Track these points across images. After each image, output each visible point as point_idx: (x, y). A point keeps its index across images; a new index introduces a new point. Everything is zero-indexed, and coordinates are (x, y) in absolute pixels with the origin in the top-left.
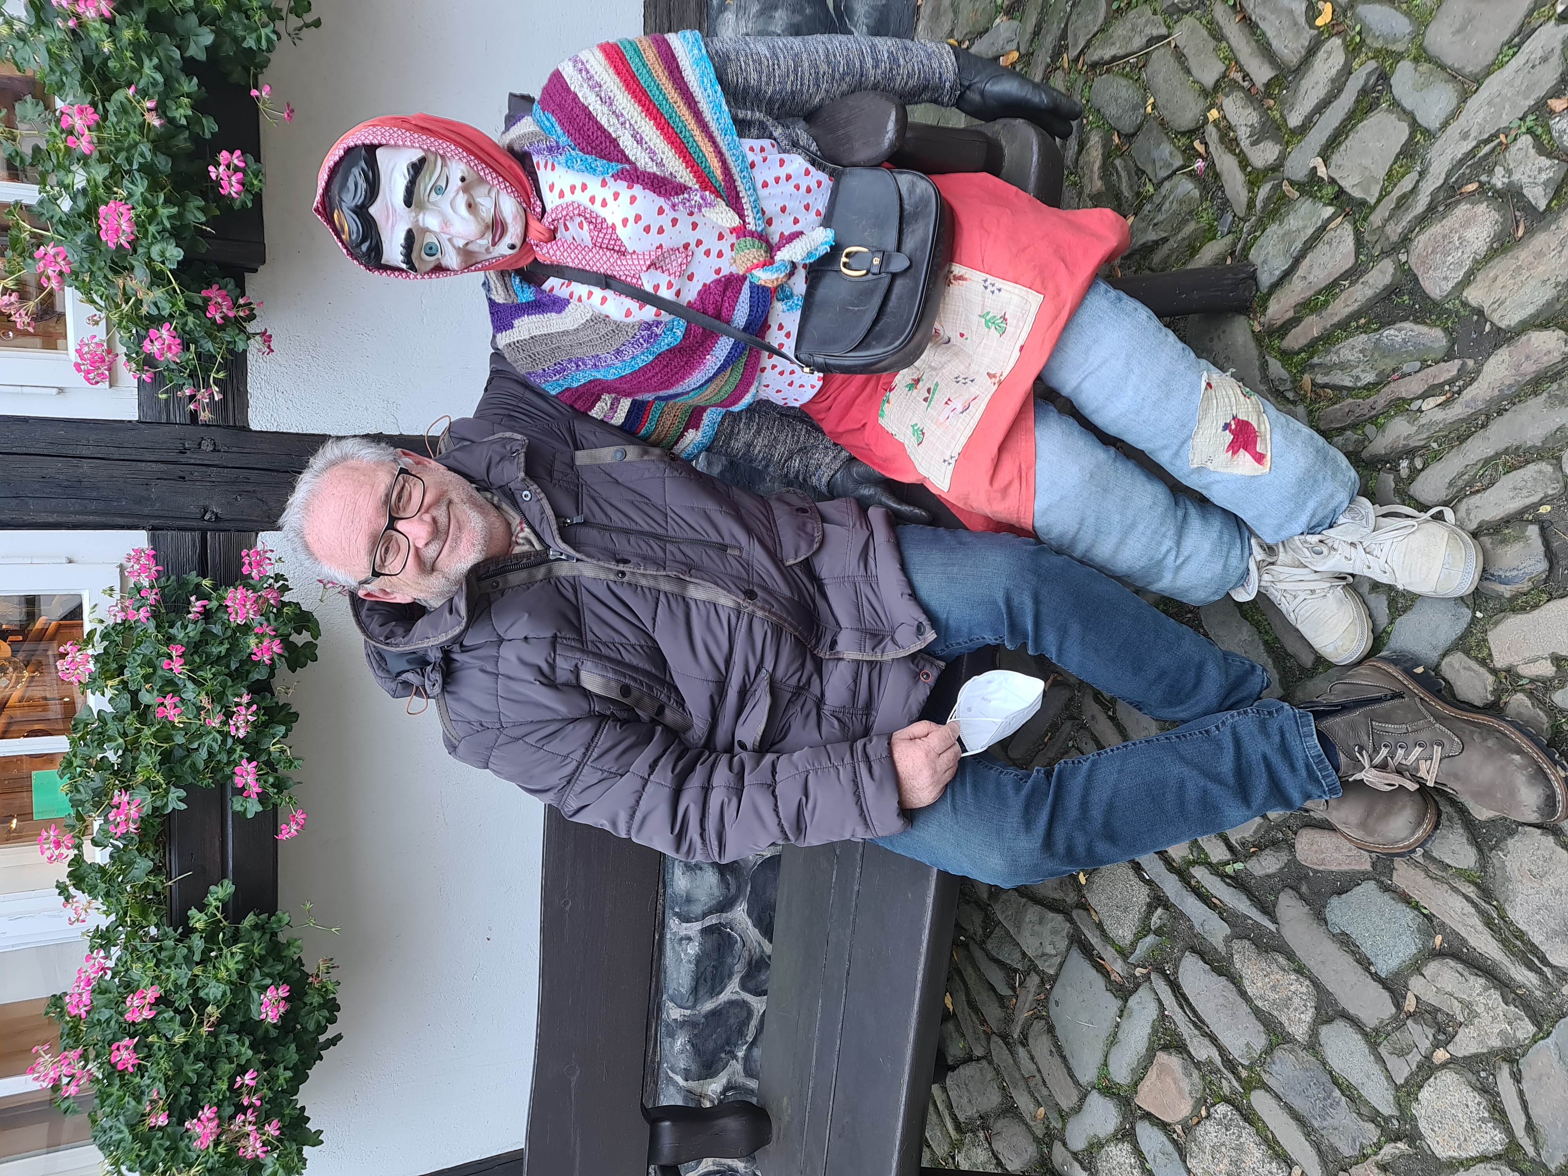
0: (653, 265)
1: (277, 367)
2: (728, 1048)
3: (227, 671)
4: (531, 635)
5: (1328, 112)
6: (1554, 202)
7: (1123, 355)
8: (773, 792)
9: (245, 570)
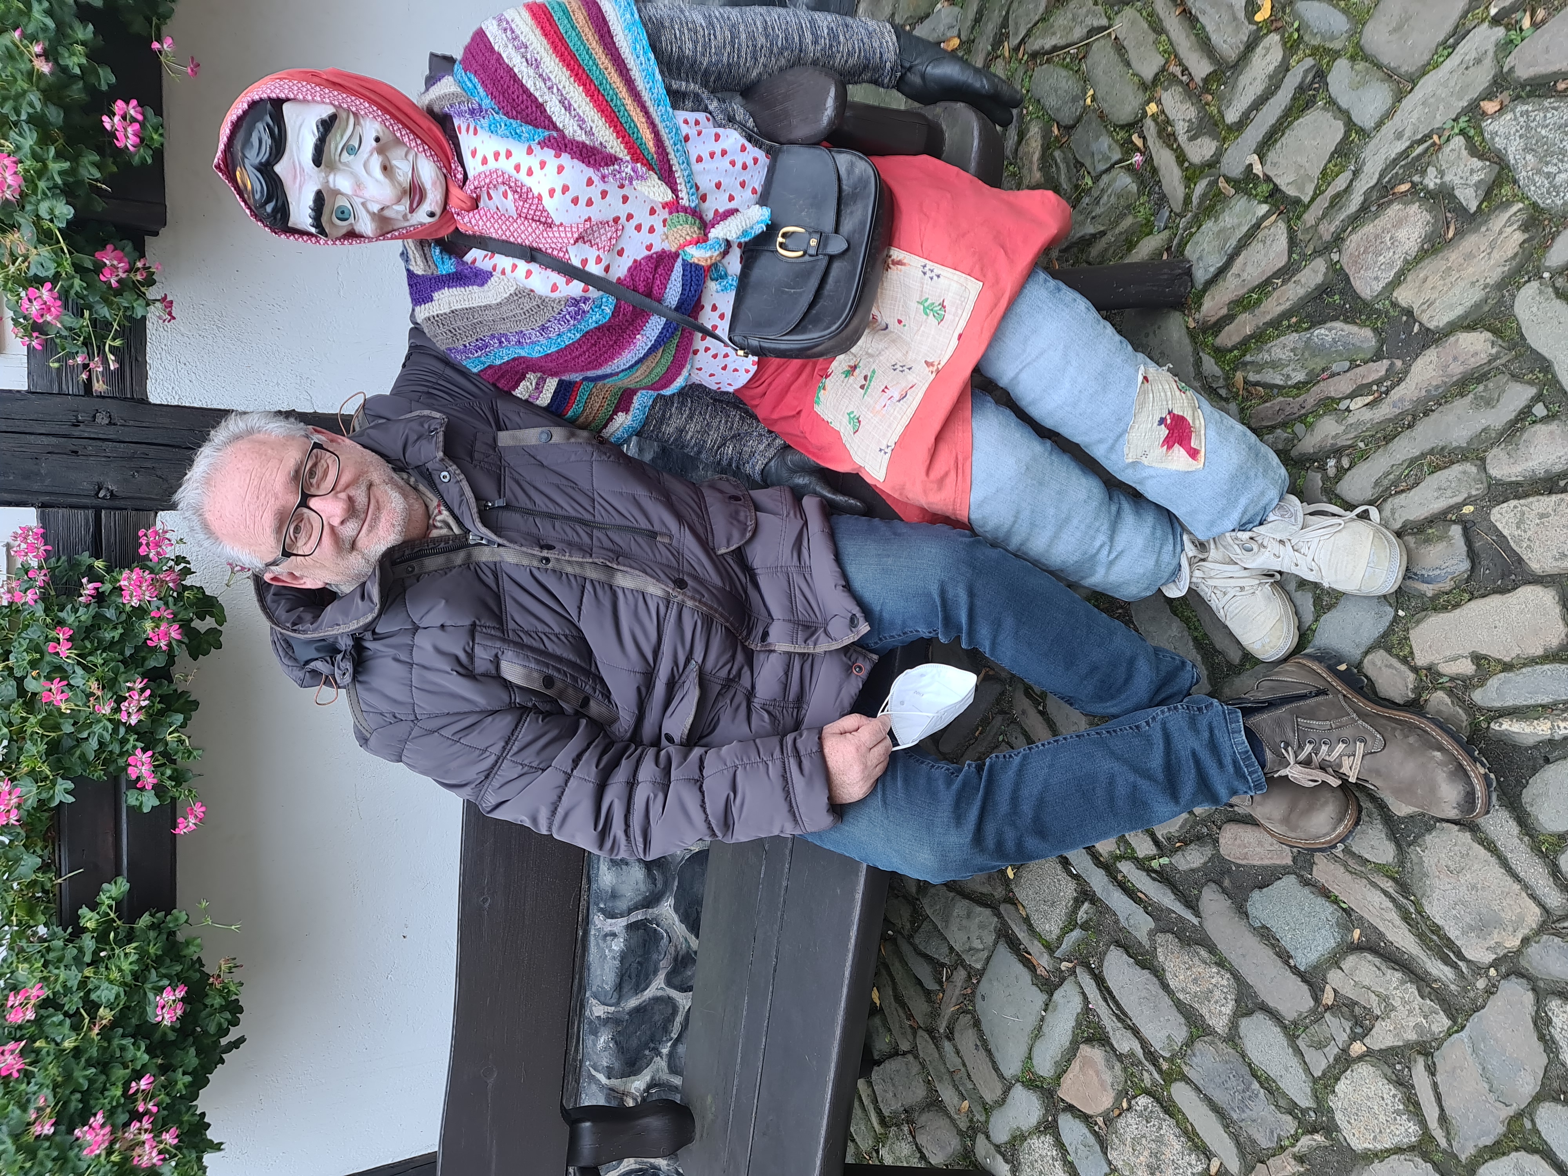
0: (580, 239)
1: (179, 337)
2: (652, 1045)
3: (121, 658)
4: (448, 623)
5: (1265, 109)
6: (1485, 204)
7: (1061, 346)
8: (701, 787)
9: (143, 551)
